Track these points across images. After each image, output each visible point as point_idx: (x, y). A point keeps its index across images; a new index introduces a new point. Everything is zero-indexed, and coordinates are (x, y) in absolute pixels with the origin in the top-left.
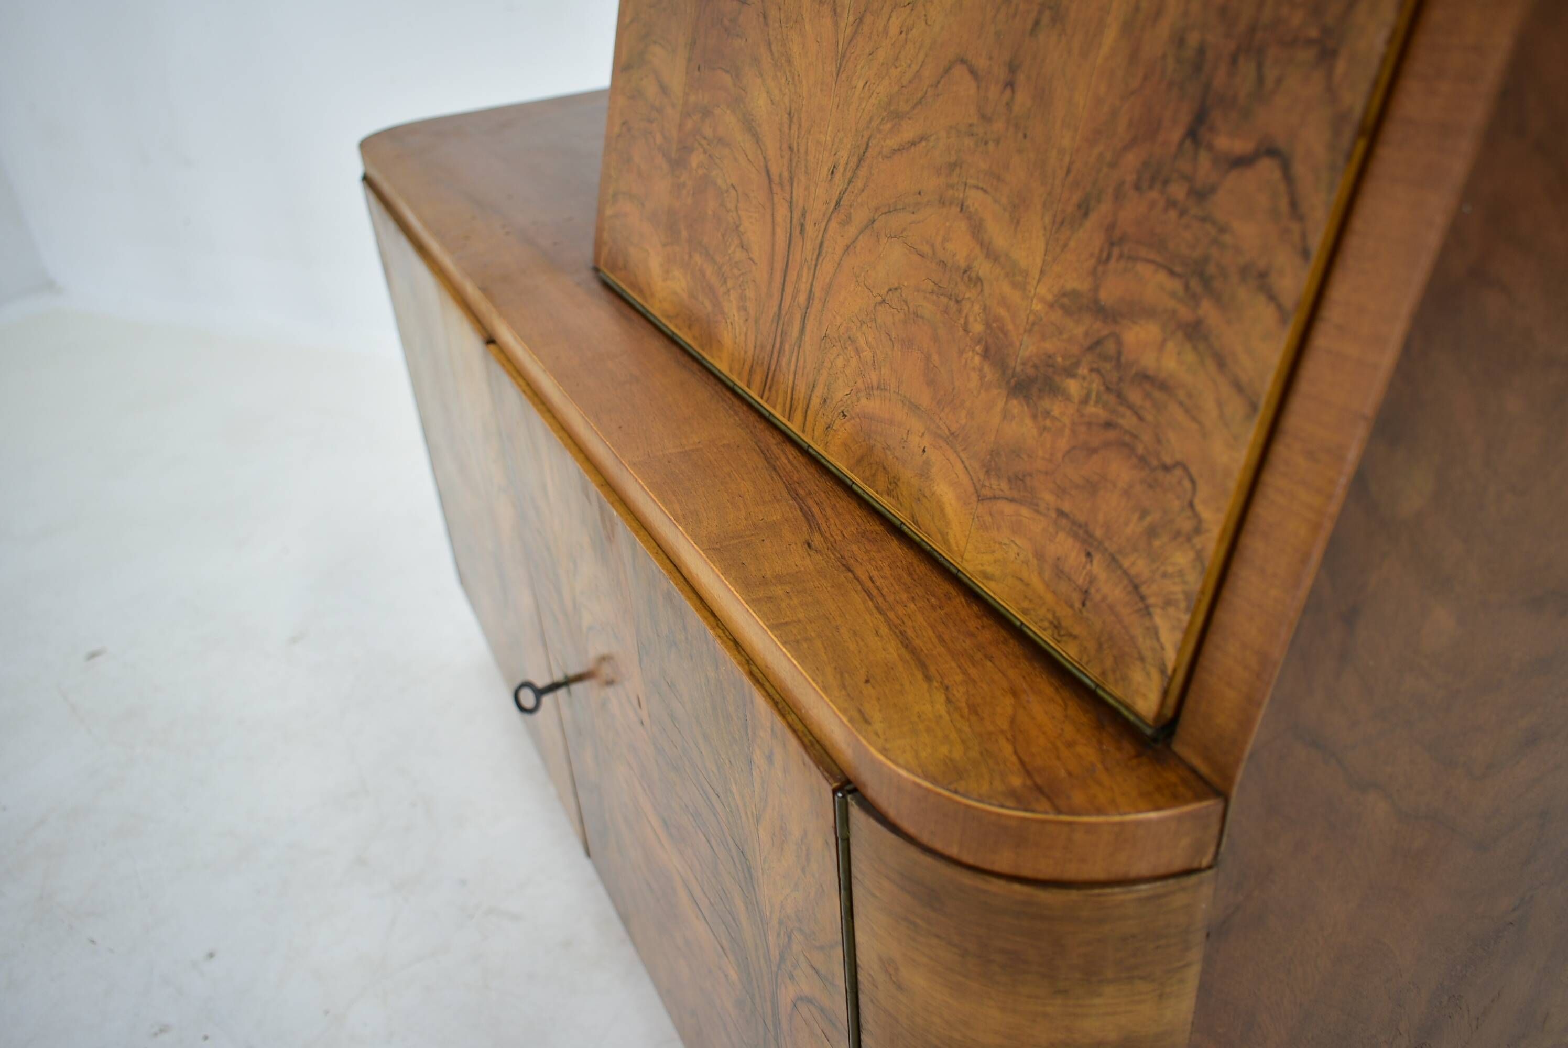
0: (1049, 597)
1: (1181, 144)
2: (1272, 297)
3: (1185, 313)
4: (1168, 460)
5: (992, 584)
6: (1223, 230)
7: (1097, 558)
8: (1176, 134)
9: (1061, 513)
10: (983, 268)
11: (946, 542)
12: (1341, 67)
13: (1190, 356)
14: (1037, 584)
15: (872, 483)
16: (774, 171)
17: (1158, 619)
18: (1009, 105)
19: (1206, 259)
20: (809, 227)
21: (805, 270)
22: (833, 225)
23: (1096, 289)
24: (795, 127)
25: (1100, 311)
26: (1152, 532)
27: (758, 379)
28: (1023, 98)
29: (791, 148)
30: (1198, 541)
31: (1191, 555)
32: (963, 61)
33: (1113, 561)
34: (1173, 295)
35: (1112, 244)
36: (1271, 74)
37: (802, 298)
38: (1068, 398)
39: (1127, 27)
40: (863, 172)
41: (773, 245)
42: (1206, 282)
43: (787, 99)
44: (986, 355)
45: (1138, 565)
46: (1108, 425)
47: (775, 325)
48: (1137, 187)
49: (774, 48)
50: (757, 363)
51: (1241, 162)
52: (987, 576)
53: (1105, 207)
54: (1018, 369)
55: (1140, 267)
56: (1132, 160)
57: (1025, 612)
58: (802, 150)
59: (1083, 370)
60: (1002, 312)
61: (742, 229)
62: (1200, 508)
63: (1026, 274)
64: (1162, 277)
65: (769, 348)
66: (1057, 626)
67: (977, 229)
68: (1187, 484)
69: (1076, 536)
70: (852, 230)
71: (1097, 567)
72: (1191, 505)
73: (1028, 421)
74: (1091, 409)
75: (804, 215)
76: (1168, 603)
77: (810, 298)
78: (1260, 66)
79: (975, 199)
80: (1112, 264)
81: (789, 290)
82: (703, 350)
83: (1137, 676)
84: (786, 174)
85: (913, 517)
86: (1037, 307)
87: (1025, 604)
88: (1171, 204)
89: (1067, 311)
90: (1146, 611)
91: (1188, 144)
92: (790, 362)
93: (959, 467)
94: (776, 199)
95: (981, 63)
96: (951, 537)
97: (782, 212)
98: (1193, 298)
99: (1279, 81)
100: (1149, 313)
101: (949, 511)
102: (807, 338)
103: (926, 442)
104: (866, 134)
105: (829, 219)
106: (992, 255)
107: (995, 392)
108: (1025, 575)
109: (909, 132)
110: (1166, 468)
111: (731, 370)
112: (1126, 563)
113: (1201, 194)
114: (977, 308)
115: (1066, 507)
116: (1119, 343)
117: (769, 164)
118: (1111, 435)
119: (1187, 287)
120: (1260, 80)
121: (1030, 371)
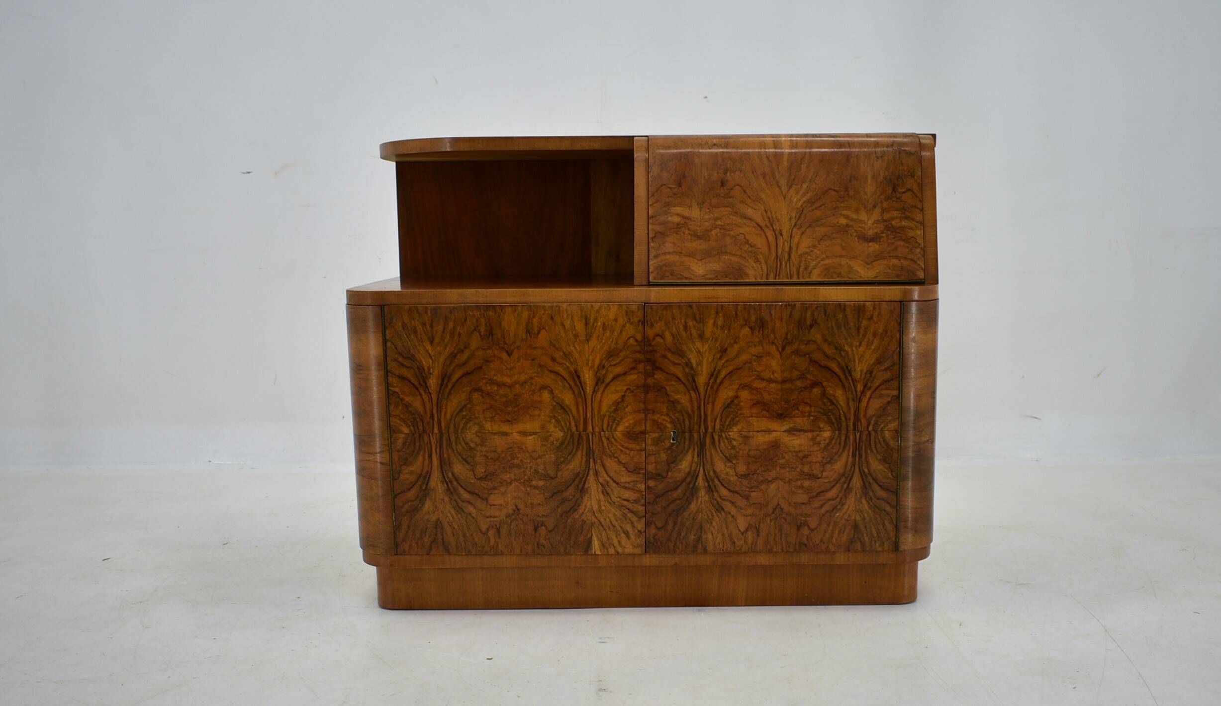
0: (894, 272)
1: (892, 192)
2: (918, 208)
3: (903, 215)
4: (909, 237)
5: (879, 278)
6: (905, 202)
7: (902, 260)
8: (890, 191)
9: (890, 256)
10: (851, 223)
11: (861, 277)
12: (916, 178)
13: (906, 221)
14: (889, 271)
15: (832, 277)
16: (762, 224)
17: (918, 262)
18: (848, 194)
19: (904, 207)
20: (784, 233)
21: (786, 243)
22: (795, 230)
23: (883, 218)
24: (769, 213)
25: (886, 221)
26: (911, 250)
27: (772, 275)
28: (851, 193)
29: (769, 218)
30: (920, 247)
31: (920, 249)
32: (831, 189)
33: (905, 258)
34: (900, 213)
35: (883, 210)
36: (905, 180)
37: (787, 249)
38: (883, 237)
39: (873, 177)
40: (803, 216)
41: (768, 241)
42: (905, 210)
43: (762, 208)
44: (859, 238)
45: (910, 256)
46: (895, 238)
47: (776, 260)
48: (885, 200)
49: (752, 197)
50: (770, 271)
51: (904, 193)
52: (875, 277)
53: (879, 205)
54: (869, 237)
55: (891, 212)
56: (882, 197)
57: (889, 278)
58: (774, 217)
59: (885, 231)
60: (860, 229)
61: (750, 242)
62: (918, 241)
63: (864, 221)
64: (896, 212)
65: (775, 266)
66: (897, 276)
67: (847, 217)
68: (914, 239)
69: (895, 258)
70: (803, 229)
71: (902, 261)
72: (917, 242)
73: (875, 245)
74: (890, 237)
75: (781, 230)
76: (919, 259)
77: (791, 248)
78: (902, 179)
79: (845, 212)
80: (885, 213)
81: (780, 251)
82: (737, 279)
83: (918, 273)
84: (768, 224)
85: (850, 278)
86: (869, 225)
87: (888, 276)
88: (893, 201)
89: (877, 223)
90: (915, 262)
91: (893, 192)
92: (786, 266)
93: (859, 261)
94: (765, 231)
95: (837, 188)
96: (862, 276)
97: (769, 233)
98: (904, 213)
99: (906, 181)
100: (896, 218)
101: (860, 271)
102: (793, 255)
103: (847, 261)
104: (801, 209)
105: (792, 229)
106: (852, 220)
107: (864, 244)
108: (886, 271)
109: (817, 205)
110: (909, 239)
111: (756, 279)
112: (908, 257)
113: (899, 198)
114: (853, 231)
115: (891, 255)
116: (891, 224)
117: (759, 224)
118: (896, 239)
119: (902, 212)
120: (903, 181)
121: (872, 236)
